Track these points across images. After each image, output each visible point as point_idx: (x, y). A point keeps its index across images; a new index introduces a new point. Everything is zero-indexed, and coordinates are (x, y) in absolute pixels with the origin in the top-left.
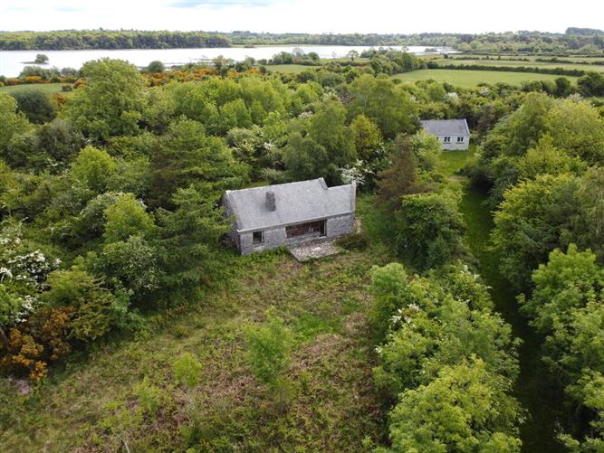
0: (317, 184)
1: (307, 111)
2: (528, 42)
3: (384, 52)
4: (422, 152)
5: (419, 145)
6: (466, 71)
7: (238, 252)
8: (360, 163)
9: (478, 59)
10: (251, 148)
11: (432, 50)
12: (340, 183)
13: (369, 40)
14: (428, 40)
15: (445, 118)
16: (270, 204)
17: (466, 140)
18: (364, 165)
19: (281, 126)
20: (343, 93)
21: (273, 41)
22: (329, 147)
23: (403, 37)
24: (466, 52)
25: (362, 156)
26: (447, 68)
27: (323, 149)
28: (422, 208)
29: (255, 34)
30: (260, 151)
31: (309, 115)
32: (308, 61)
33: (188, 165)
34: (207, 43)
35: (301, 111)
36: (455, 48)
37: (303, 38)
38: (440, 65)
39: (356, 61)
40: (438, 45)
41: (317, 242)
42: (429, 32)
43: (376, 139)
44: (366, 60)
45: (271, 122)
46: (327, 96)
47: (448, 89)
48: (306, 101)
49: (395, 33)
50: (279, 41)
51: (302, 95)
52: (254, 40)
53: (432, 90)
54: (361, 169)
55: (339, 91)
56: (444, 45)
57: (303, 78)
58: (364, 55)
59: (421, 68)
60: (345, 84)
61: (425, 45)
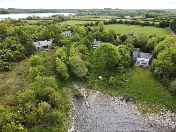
0: (46, 41)
1: (41, 31)
2: (94, 12)
3: (57, 16)
4: (62, 36)
5: (61, 35)
6: (77, 21)
7: (36, 51)
8: (52, 38)
9: (81, 17)
10: (33, 38)
11: (71, 15)
12: (49, 41)
13: (53, 11)
14: (70, 11)
15: (68, 31)
16: (40, 44)
17: (71, 35)
18: (53, 39)
19: (38, 34)
20: (48, 27)
21: (24, 12)
22: (47, 36)
23: (63, 10)
24: (79, 15)
25: (52, 37)
26: (72, 20)
27: (46, 36)
28: (60, 42)
29: (17, 9)
30: (35, 38)
31: (42, 32)
32: (37, 19)
33: (26, 39)
34: (1, 13)
35: (40, 31)
36: (77, 14)
37: (33, 11)
38: (71, 19)
39: (50, 18)
40: (72, 13)
41: (47, 49)
42: (70, 9)
43: (54, 35)
44: (53, 18)
45: (36, 33)
46: (45, 28)
47: (69, 26)
48: (41, 29)
49: (61, 9)
50: (26, 12)
51: (40, 28)
52: (17, 11)
53: (65, 26)
54: (52, 39)
55: (47, 27)
56: (74, 13)
57: (38, 24)
58: (52, 16)
59: (66, 20)
60: (48, 25)
61: (69, 13)
